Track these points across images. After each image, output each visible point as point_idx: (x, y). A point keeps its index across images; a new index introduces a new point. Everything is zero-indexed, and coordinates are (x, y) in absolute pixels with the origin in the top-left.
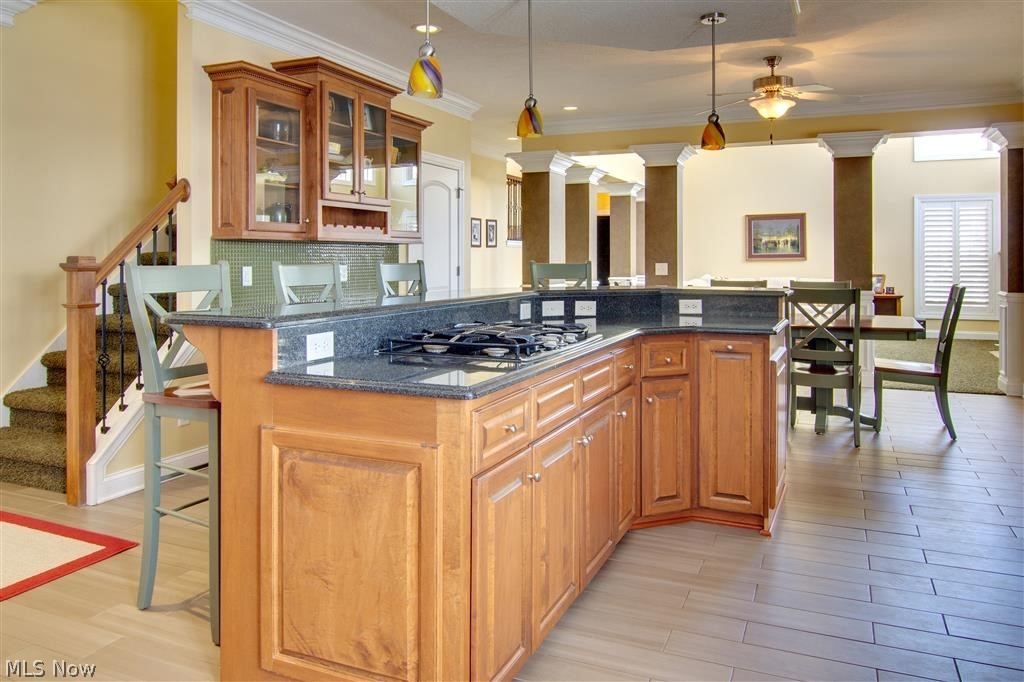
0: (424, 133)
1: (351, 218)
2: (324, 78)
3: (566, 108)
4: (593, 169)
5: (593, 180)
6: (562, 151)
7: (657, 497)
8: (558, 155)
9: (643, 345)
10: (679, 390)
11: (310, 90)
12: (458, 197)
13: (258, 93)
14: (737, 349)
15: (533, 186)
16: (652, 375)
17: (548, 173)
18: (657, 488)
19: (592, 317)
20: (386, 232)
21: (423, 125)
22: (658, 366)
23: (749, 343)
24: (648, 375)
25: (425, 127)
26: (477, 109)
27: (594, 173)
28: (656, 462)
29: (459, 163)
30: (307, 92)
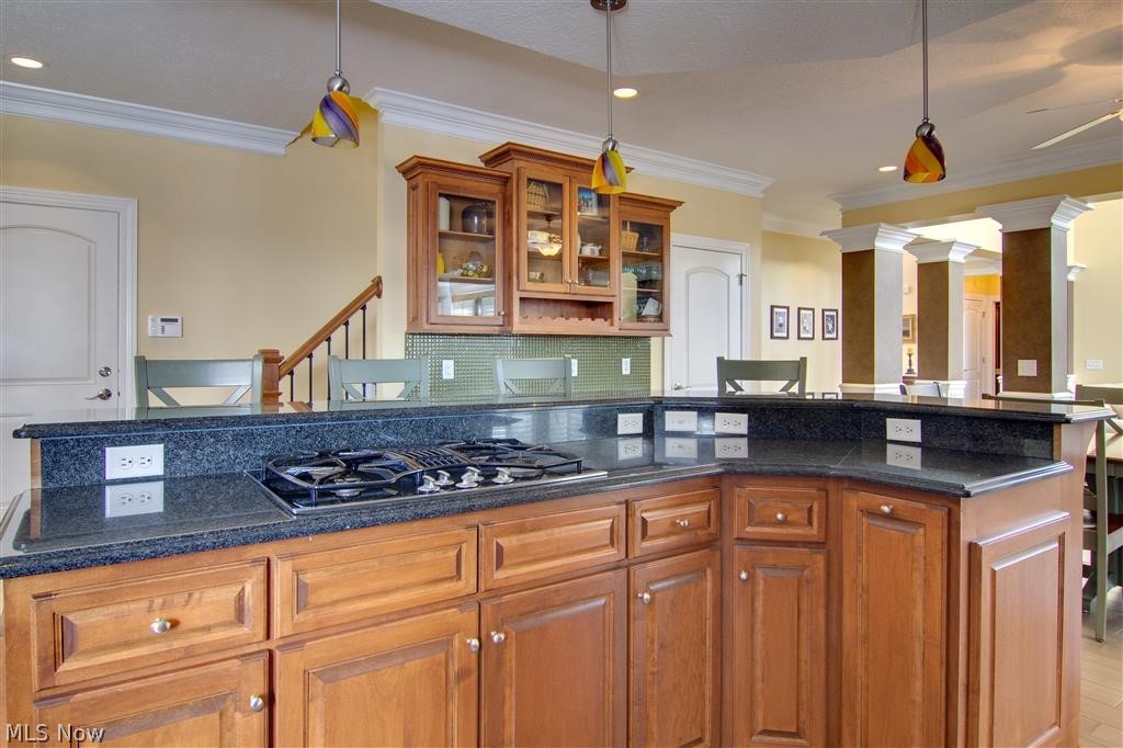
0: (673, 215)
1: (583, 310)
2: (522, 164)
3: (882, 169)
4: (952, 243)
5: (955, 256)
6: (889, 222)
7: (760, 728)
8: (884, 228)
9: (737, 490)
10: (805, 567)
11: (508, 178)
12: (741, 284)
13: (440, 186)
14: (901, 514)
15: (858, 269)
16: (751, 537)
17: (872, 251)
18: (760, 715)
19: (742, 436)
20: (612, 324)
21: (670, 206)
22: (763, 524)
23: (923, 506)
24: (742, 536)
25: (675, 208)
26: (768, 184)
27: (954, 247)
28: (758, 673)
29: (743, 247)
30: (506, 181)
